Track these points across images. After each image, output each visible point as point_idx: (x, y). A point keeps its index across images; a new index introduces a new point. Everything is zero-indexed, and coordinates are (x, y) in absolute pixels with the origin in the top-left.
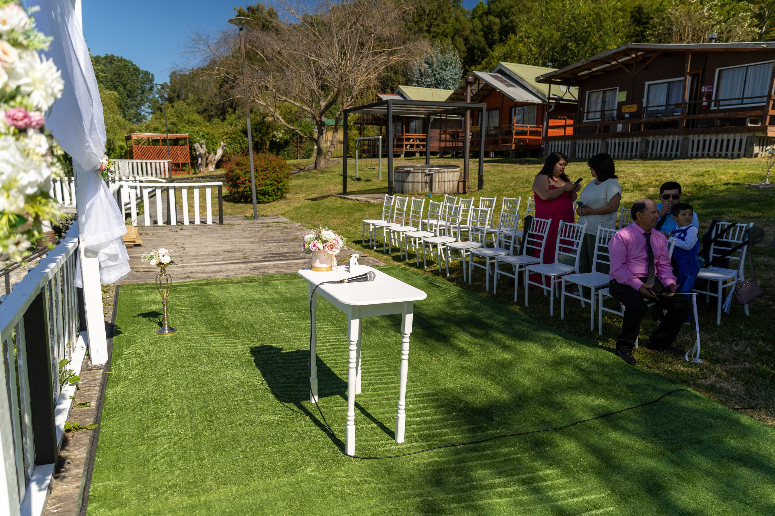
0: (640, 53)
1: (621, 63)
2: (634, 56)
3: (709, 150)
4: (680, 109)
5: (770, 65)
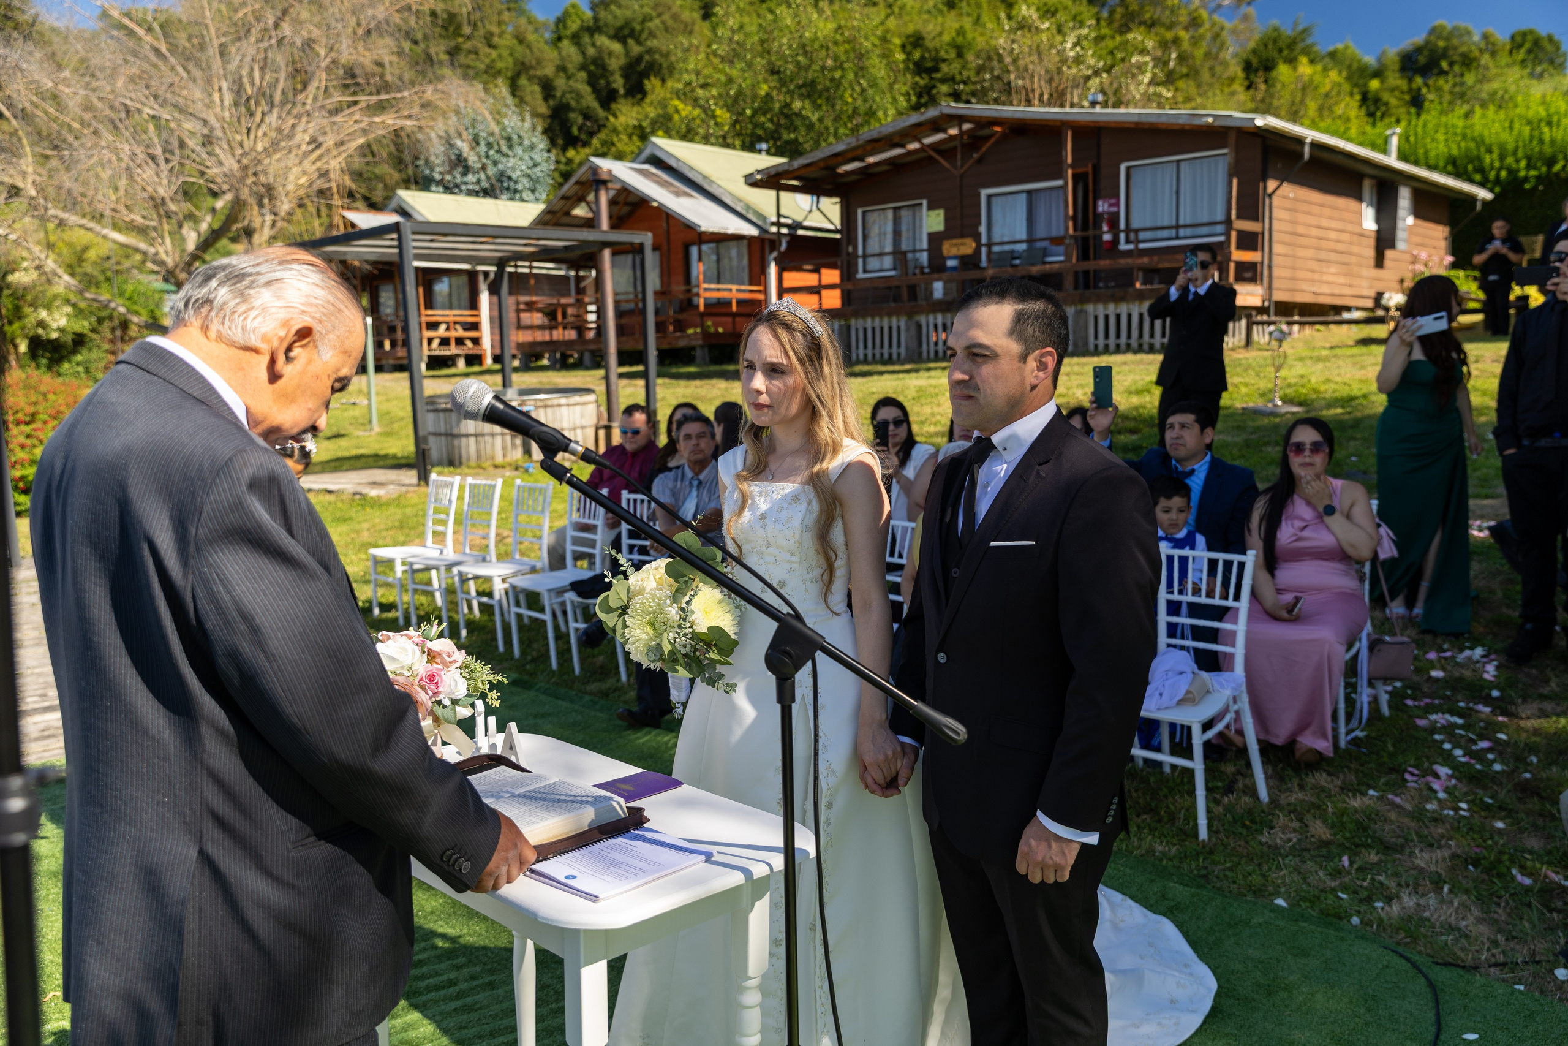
0: (966, 126)
1: (932, 146)
2: (953, 131)
3: (1129, 336)
4: (1061, 249)
5: (1219, 160)
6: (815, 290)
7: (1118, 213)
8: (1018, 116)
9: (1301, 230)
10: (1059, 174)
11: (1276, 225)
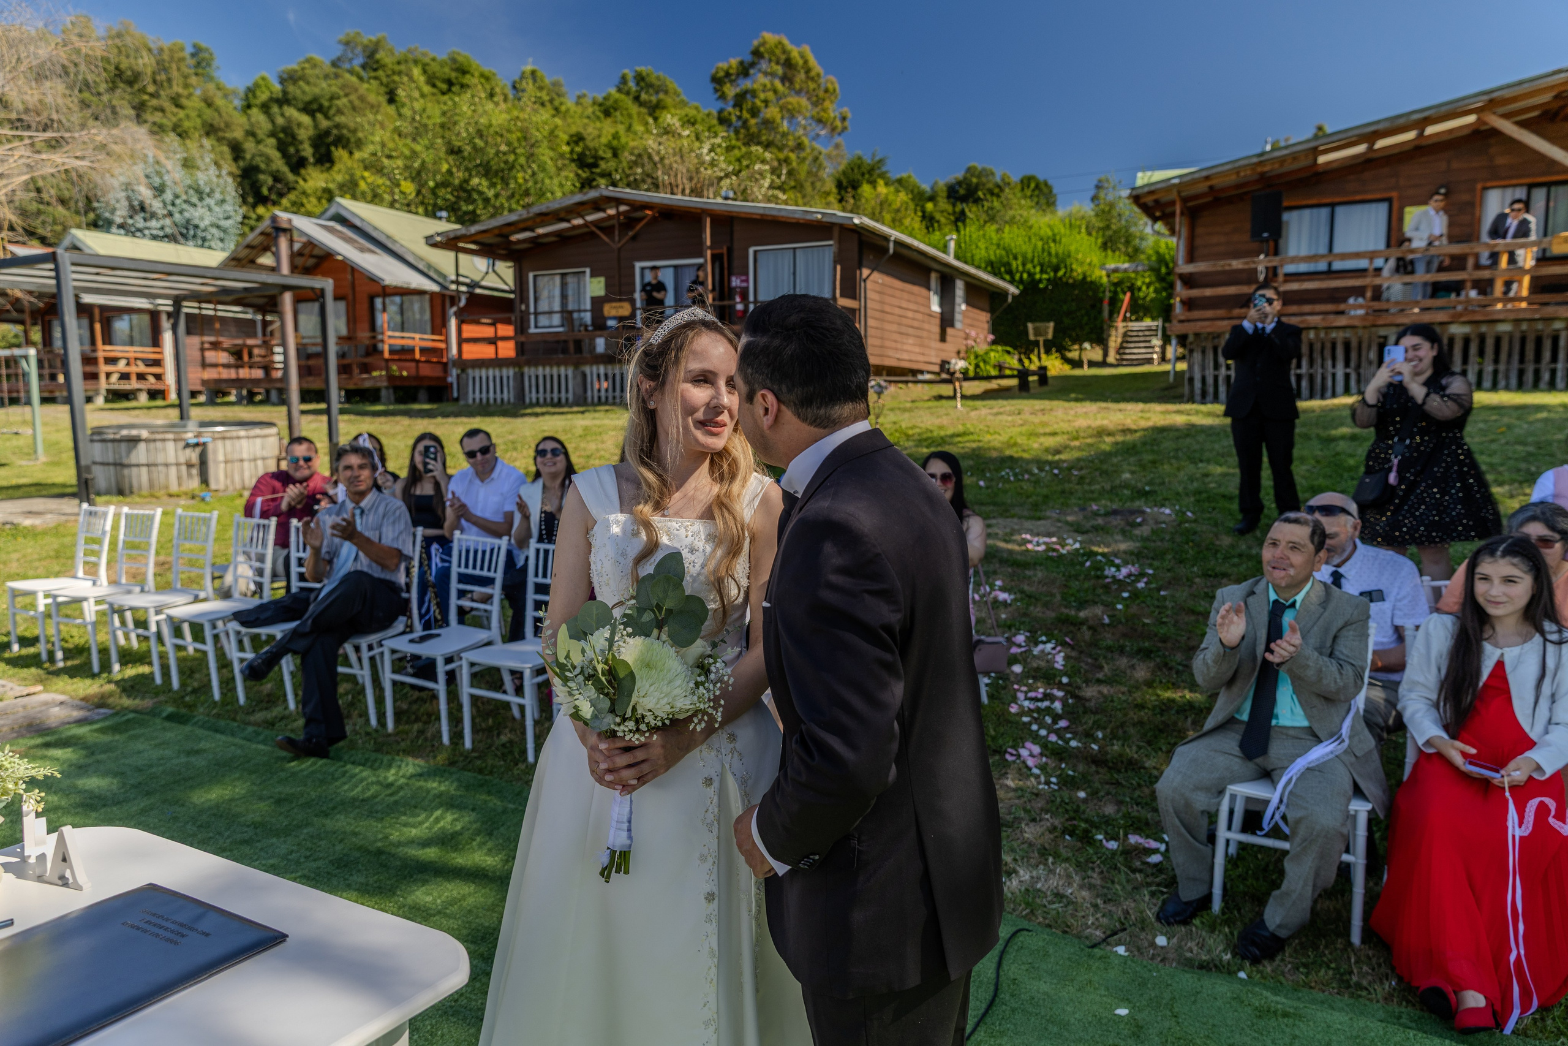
0: (623, 208)
1: (593, 223)
2: (612, 212)
5: (827, 249)
6: (493, 341)
7: (747, 288)
8: (665, 202)
9: (887, 309)
10: (700, 254)
11: (870, 304)
